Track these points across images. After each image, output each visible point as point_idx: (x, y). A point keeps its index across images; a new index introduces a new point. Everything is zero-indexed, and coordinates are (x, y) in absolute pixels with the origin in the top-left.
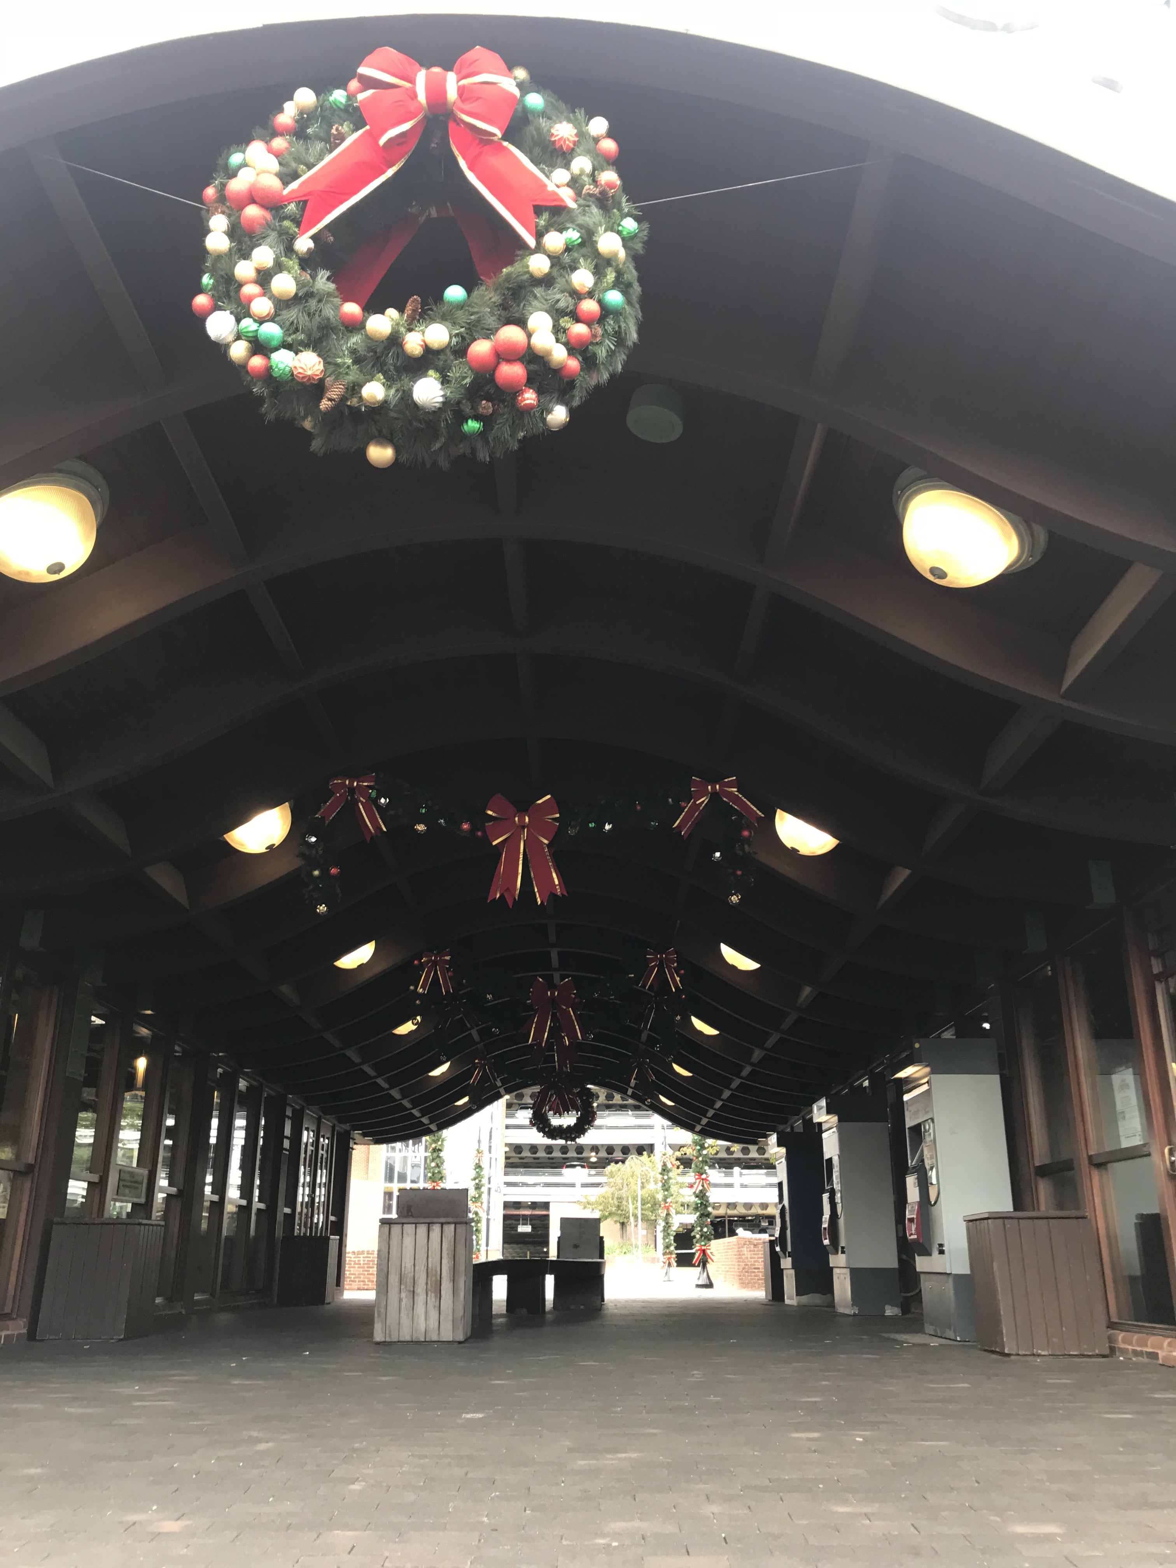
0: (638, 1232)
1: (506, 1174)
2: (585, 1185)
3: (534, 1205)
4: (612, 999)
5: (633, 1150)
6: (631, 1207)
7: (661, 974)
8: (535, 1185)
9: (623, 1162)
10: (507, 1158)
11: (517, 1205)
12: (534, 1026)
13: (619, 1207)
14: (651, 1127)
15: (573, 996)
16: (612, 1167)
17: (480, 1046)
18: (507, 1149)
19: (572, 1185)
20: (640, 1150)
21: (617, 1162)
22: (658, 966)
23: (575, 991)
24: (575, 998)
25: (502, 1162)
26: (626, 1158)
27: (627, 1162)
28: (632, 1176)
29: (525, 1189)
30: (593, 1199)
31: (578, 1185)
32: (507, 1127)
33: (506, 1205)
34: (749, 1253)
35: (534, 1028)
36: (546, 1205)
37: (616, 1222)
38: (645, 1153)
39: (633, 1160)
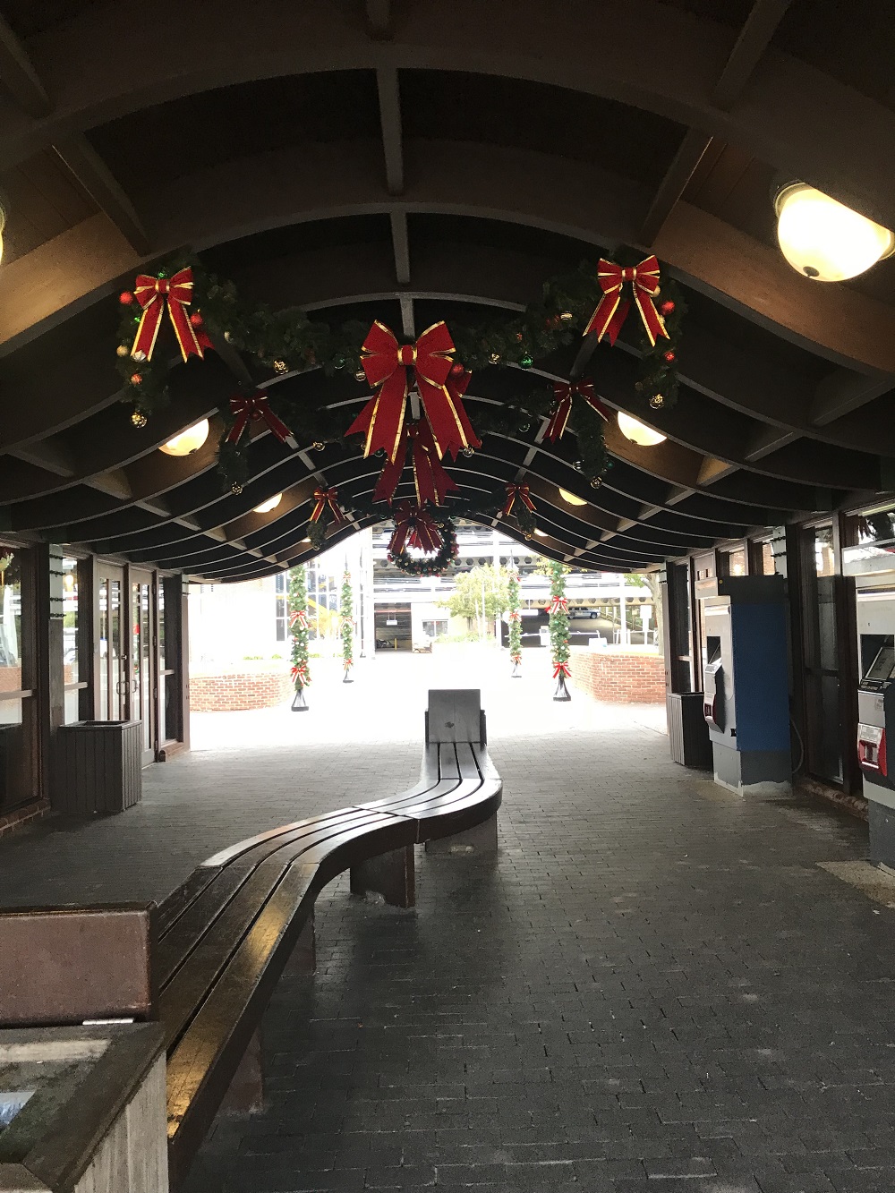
0: (482, 624)
1: (375, 582)
2: (438, 590)
3: (398, 606)
4: (527, 366)
5: (476, 562)
6: (477, 606)
7: (628, 313)
8: (398, 590)
9: (469, 571)
10: (375, 570)
11: (385, 606)
12: (373, 422)
13: (466, 606)
14: (491, 544)
15: (450, 359)
16: (460, 575)
17: (317, 475)
18: (375, 563)
19: (429, 590)
20: (482, 561)
21: (463, 571)
22: (622, 294)
23: (453, 350)
24: (454, 364)
25: (372, 573)
26: (471, 568)
27: (472, 571)
28: (476, 582)
29: (390, 593)
30: (445, 601)
31: (433, 590)
32: (374, 546)
33: (376, 606)
34: (606, 669)
35: (374, 425)
36: (408, 605)
37: (464, 617)
38: (486, 564)
39: (477, 570)
